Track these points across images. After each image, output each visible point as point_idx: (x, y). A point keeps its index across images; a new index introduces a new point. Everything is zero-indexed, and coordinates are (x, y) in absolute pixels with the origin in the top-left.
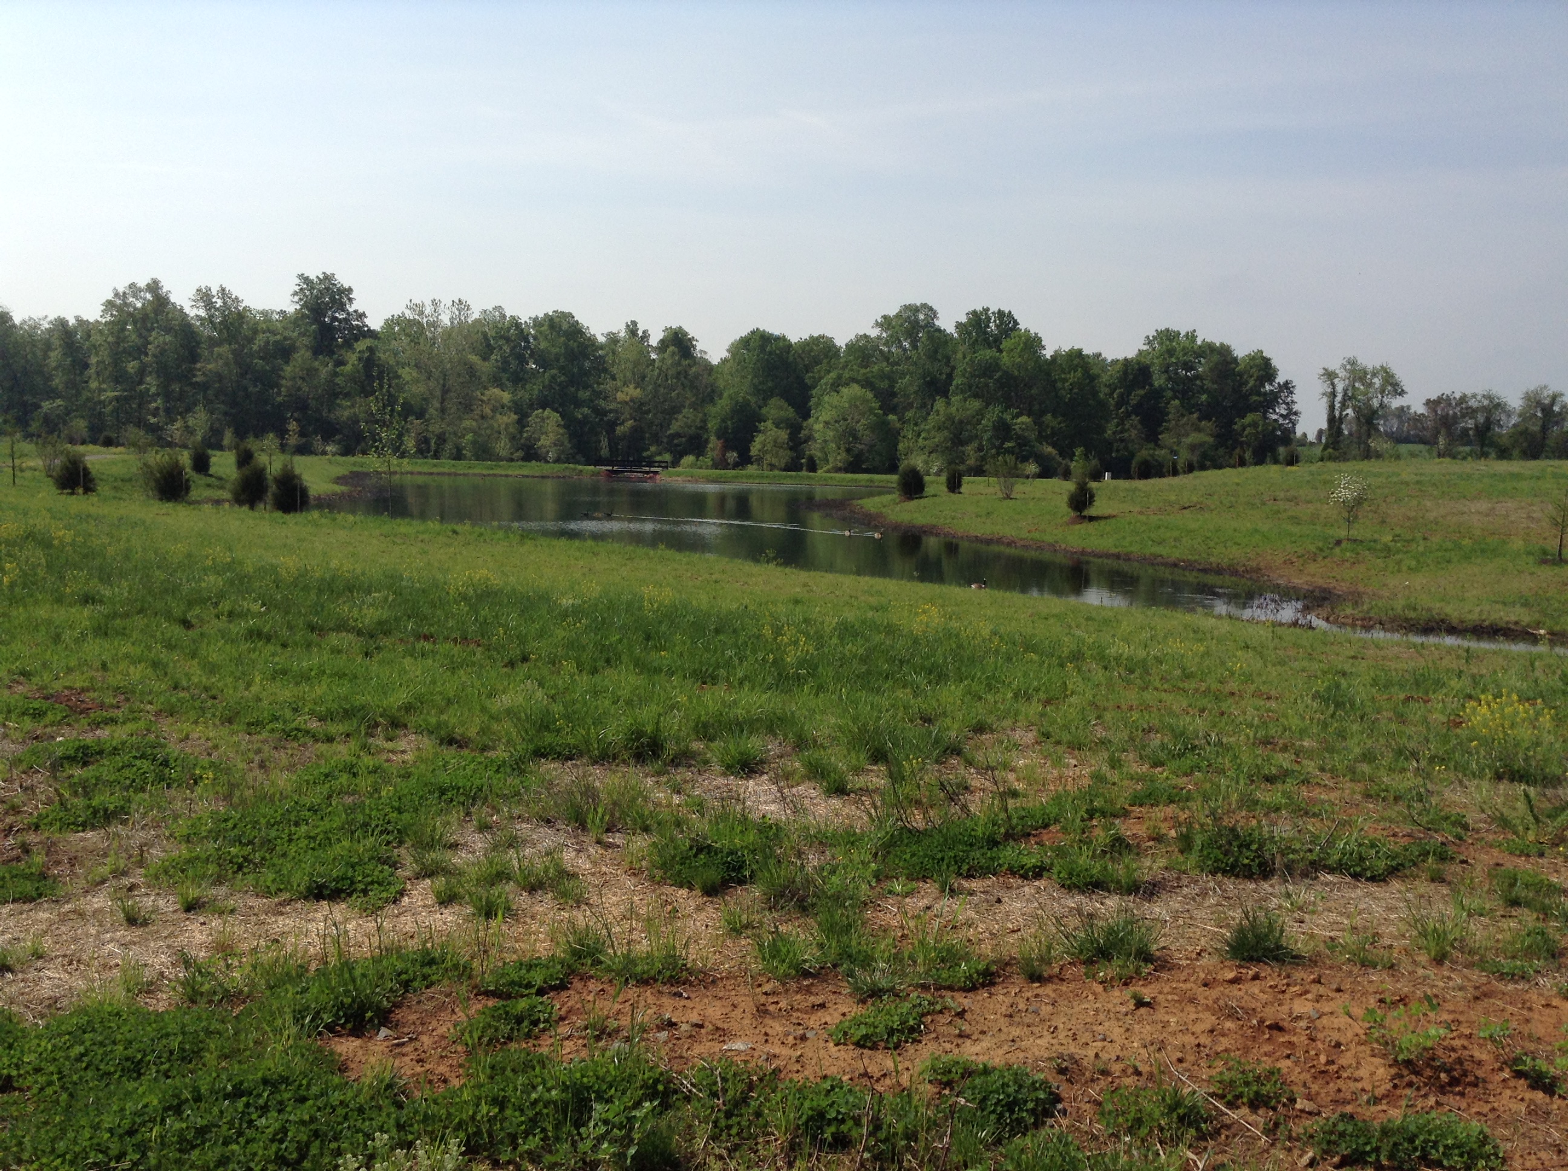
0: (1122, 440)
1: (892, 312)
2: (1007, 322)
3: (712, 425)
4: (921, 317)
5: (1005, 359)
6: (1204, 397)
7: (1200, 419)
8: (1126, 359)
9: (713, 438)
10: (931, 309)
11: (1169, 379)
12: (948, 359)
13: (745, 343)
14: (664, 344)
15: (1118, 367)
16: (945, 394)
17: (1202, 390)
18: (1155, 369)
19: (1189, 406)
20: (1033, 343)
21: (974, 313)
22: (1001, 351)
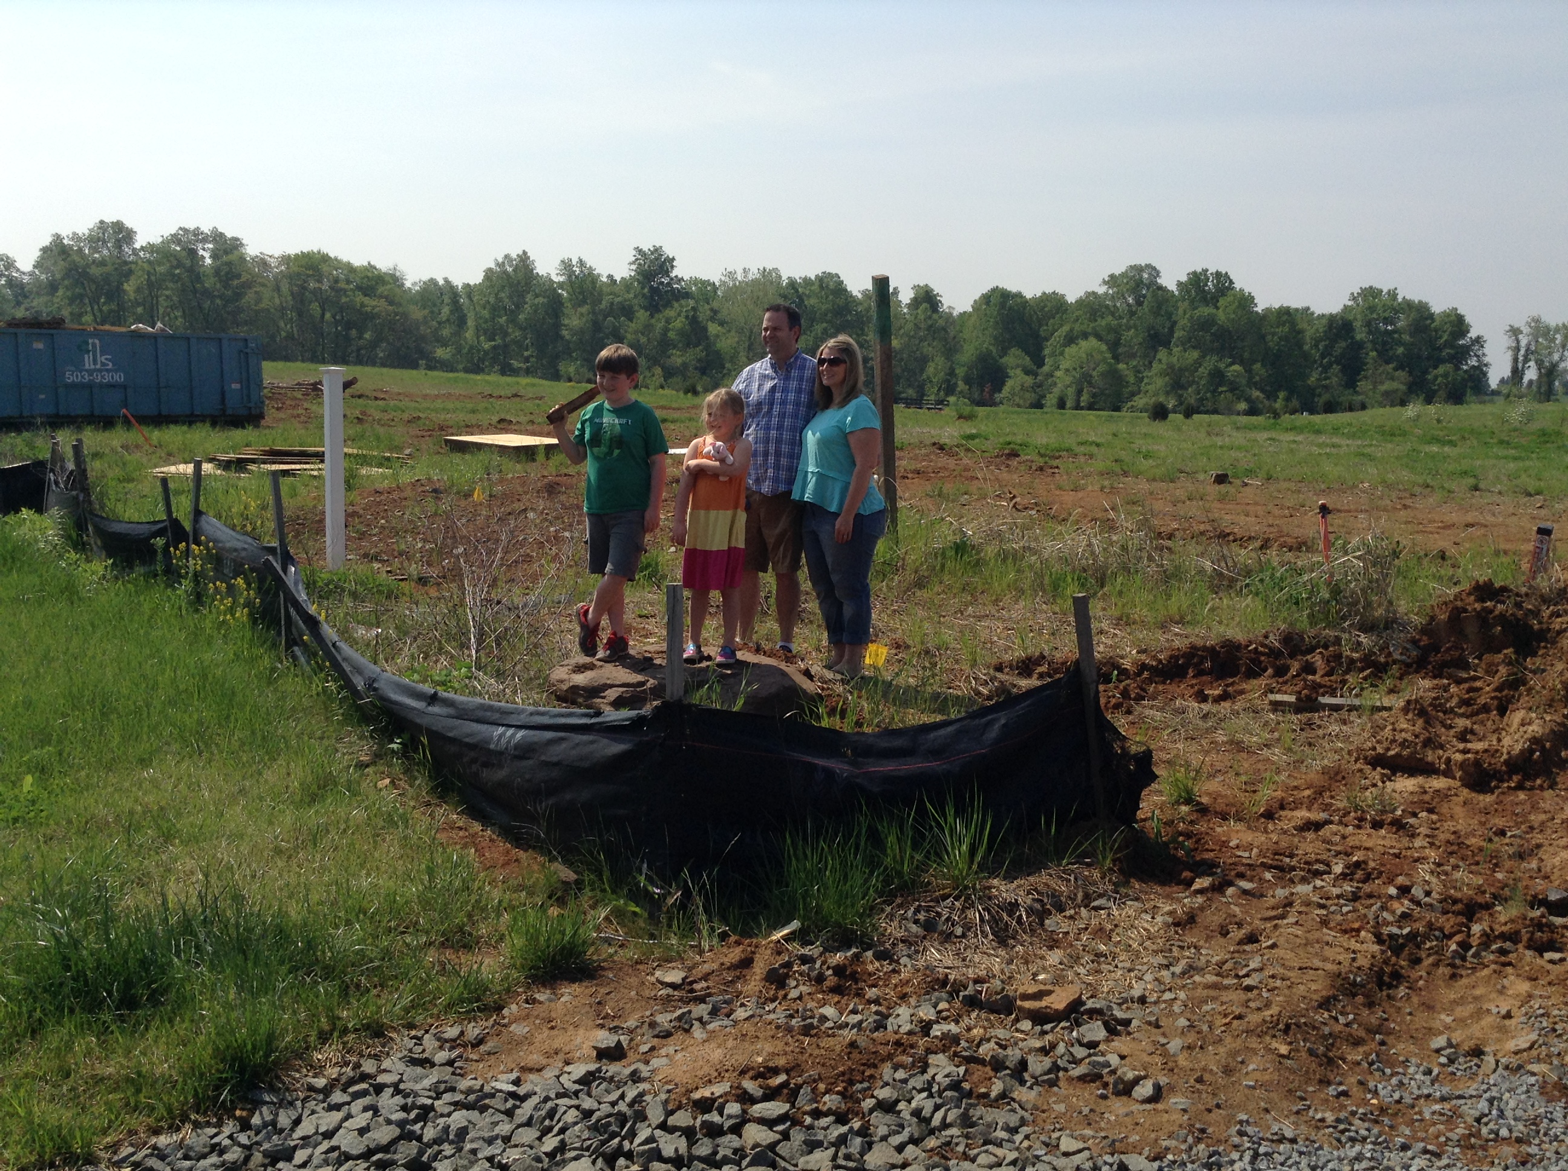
0: (1326, 387)
1: (1118, 270)
2: (1224, 283)
3: (960, 372)
4: (1145, 276)
5: (1221, 316)
6: (1400, 350)
7: (1396, 369)
8: (1331, 315)
9: (960, 383)
10: (1154, 269)
11: (1370, 332)
12: (1169, 315)
13: (986, 298)
14: (915, 303)
15: (1324, 321)
16: (1166, 344)
17: (1400, 343)
18: (1357, 324)
19: (1385, 356)
20: (1246, 301)
21: (1195, 273)
22: (1217, 308)
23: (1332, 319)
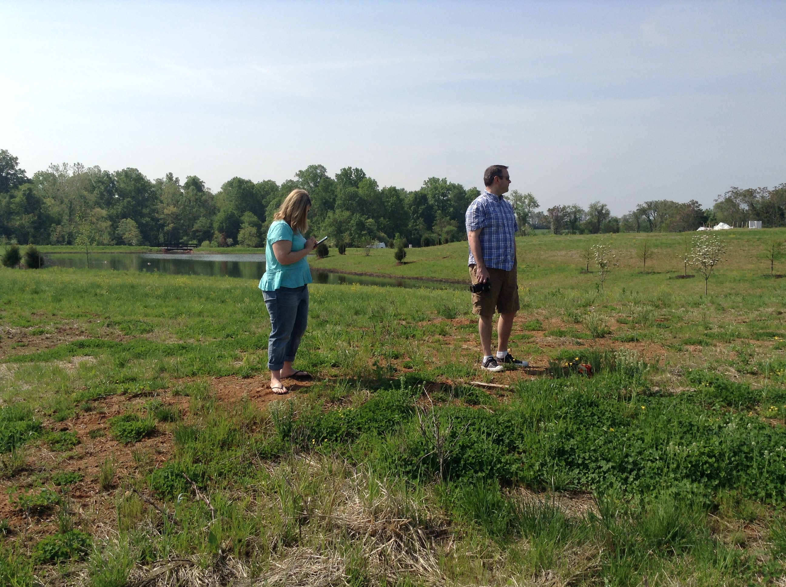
0: (416, 230)
1: (304, 169)
2: (360, 174)
3: (216, 225)
4: (319, 171)
5: (360, 192)
6: (452, 209)
7: (450, 220)
9: (216, 232)
10: (323, 167)
11: (436, 201)
12: (333, 192)
13: (230, 184)
14: (187, 185)
15: (413, 195)
16: (332, 208)
17: (451, 206)
18: (429, 197)
19: (445, 213)
20: (373, 184)
21: (344, 169)
22: (358, 188)
23: (416, 193)
